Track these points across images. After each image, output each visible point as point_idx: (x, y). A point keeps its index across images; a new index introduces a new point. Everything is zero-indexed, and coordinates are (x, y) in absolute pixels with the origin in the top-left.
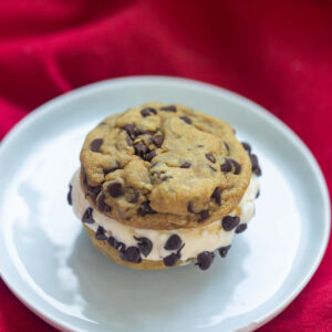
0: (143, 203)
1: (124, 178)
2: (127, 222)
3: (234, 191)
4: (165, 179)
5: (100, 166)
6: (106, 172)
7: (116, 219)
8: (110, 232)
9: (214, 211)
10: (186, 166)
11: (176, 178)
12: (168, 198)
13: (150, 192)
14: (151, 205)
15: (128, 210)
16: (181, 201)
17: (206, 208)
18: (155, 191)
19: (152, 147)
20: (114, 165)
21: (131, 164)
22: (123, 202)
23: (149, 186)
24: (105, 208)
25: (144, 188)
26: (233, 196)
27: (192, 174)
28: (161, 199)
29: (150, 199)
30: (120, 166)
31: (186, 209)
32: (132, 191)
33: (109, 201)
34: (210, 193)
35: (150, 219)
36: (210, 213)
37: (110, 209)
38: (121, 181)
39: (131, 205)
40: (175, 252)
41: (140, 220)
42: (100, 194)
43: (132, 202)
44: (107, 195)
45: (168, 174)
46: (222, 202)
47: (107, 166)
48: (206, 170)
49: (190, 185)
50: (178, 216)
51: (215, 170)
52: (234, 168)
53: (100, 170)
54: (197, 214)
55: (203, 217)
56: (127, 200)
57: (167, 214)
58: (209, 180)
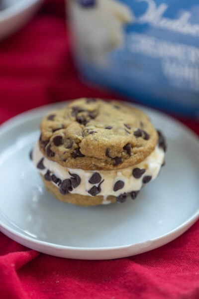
0: (75, 149)
1: (65, 133)
2: (64, 163)
3: (141, 148)
4: (92, 133)
5: (51, 127)
6: (54, 131)
7: (57, 161)
8: (53, 172)
9: (126, 159)
10: (109, 128)
11: (99, 133)
12: (92, 145)
13: (80, 141)
14: (80, 150)
15: (65, 153)
16: (101, 148)
17: (120, 155)
18: (84, 141)
19: (88, 119)
20: (60, 126)
21: (71, 125)
22: (62, 149)
23: (80, 137)
24: (50, 154)
25: (77, 139)
26: (140, 152)
27: (112, 133)
28: (88, 145)
29: (80, 146)
30: (64, 127)
31: (105, 154)
32: (68, 141)
33: (53, 148)
34: (123, 145)
35: (79, 160)
36: (122, 159)
37: (53, 155)
38: (62, 135)
39: (67, 150)
40: (97, 185)
41: (73, 161)
42: (48, 145)
43: (68, 148)
44: (52, 144)
45: (94, 130)
46: (132, 154)
47: (55, 127)
48: (122, 131)
49: (109, 138)
50: (99, 160)
51: (129, 133)
52: (143, 135)
53: (50, 130)
54: (113, 159)
55: (117, 162)
56: (65, 147)
57: (92, 157)
58: (123, 137)
